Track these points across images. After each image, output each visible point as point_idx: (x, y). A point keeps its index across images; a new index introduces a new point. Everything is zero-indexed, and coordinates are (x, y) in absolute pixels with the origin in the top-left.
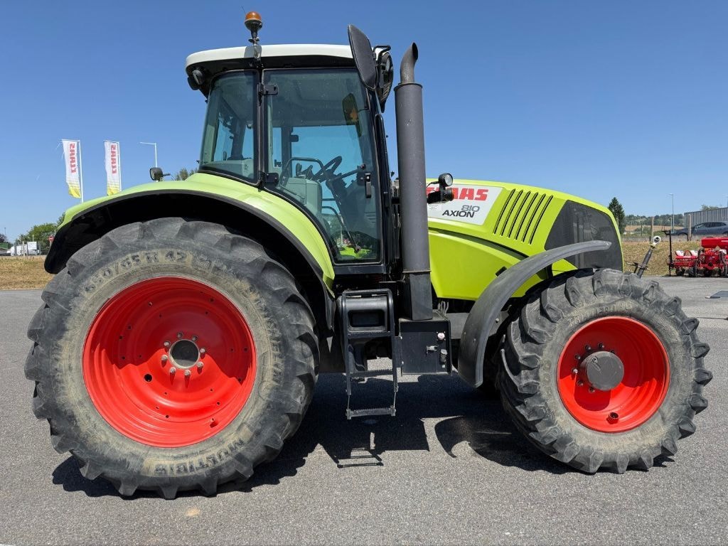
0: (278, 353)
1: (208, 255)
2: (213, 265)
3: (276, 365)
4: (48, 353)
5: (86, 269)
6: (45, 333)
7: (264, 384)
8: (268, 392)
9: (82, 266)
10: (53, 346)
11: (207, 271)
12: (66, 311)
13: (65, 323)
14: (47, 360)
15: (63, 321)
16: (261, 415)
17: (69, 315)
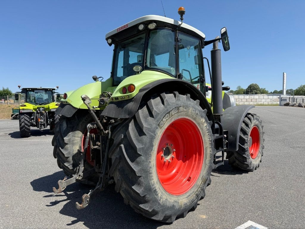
0: (210, 146)
1: (195, 108)
2: (196, 113)
3: (210, 151)
4: (146, 160)
5: (160, 115)
6: (145, 149)
7: (207, 159)
8: (208, 162)
9: (159, 114)
10: (149, 155)
11: (194, 115)
12: (154, 136)
13: (153, 143)
14: (146, 163)
15: (152, 142)
16: (207, 172)
17: (155, 138)
